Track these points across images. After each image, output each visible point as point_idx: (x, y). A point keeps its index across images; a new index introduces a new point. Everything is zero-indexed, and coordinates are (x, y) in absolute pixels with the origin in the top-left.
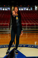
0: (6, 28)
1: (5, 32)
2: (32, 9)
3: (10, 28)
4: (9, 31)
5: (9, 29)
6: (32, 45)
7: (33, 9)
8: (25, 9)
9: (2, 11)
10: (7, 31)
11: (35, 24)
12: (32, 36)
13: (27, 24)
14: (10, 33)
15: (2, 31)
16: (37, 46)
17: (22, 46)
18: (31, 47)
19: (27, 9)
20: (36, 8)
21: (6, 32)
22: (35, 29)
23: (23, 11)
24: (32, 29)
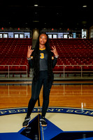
0: (22, 73)
1: (20, 83)
2: (75, 37)
3: (29, 73)
4: (27, 81)
5: (28, 76)
6: (75, 110)
7: (77, 36)
8: (60, 35)
9: (14, 39)
10: (24, 81)
11: (81, 66)
12: (76, 92)
13: (65, 66)
14: (28, 85)
15: (14, 81)
16: (86, 111)
17: (55, 111)
18: (74, 113)
19: (66, 37)
20: (84, 33)
21: (22, 83)
22: (82, 78)
23: (57, 39)
24: (75, 76)
